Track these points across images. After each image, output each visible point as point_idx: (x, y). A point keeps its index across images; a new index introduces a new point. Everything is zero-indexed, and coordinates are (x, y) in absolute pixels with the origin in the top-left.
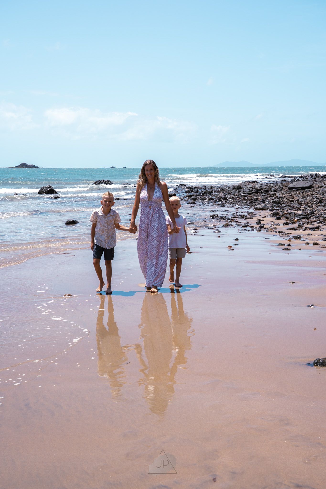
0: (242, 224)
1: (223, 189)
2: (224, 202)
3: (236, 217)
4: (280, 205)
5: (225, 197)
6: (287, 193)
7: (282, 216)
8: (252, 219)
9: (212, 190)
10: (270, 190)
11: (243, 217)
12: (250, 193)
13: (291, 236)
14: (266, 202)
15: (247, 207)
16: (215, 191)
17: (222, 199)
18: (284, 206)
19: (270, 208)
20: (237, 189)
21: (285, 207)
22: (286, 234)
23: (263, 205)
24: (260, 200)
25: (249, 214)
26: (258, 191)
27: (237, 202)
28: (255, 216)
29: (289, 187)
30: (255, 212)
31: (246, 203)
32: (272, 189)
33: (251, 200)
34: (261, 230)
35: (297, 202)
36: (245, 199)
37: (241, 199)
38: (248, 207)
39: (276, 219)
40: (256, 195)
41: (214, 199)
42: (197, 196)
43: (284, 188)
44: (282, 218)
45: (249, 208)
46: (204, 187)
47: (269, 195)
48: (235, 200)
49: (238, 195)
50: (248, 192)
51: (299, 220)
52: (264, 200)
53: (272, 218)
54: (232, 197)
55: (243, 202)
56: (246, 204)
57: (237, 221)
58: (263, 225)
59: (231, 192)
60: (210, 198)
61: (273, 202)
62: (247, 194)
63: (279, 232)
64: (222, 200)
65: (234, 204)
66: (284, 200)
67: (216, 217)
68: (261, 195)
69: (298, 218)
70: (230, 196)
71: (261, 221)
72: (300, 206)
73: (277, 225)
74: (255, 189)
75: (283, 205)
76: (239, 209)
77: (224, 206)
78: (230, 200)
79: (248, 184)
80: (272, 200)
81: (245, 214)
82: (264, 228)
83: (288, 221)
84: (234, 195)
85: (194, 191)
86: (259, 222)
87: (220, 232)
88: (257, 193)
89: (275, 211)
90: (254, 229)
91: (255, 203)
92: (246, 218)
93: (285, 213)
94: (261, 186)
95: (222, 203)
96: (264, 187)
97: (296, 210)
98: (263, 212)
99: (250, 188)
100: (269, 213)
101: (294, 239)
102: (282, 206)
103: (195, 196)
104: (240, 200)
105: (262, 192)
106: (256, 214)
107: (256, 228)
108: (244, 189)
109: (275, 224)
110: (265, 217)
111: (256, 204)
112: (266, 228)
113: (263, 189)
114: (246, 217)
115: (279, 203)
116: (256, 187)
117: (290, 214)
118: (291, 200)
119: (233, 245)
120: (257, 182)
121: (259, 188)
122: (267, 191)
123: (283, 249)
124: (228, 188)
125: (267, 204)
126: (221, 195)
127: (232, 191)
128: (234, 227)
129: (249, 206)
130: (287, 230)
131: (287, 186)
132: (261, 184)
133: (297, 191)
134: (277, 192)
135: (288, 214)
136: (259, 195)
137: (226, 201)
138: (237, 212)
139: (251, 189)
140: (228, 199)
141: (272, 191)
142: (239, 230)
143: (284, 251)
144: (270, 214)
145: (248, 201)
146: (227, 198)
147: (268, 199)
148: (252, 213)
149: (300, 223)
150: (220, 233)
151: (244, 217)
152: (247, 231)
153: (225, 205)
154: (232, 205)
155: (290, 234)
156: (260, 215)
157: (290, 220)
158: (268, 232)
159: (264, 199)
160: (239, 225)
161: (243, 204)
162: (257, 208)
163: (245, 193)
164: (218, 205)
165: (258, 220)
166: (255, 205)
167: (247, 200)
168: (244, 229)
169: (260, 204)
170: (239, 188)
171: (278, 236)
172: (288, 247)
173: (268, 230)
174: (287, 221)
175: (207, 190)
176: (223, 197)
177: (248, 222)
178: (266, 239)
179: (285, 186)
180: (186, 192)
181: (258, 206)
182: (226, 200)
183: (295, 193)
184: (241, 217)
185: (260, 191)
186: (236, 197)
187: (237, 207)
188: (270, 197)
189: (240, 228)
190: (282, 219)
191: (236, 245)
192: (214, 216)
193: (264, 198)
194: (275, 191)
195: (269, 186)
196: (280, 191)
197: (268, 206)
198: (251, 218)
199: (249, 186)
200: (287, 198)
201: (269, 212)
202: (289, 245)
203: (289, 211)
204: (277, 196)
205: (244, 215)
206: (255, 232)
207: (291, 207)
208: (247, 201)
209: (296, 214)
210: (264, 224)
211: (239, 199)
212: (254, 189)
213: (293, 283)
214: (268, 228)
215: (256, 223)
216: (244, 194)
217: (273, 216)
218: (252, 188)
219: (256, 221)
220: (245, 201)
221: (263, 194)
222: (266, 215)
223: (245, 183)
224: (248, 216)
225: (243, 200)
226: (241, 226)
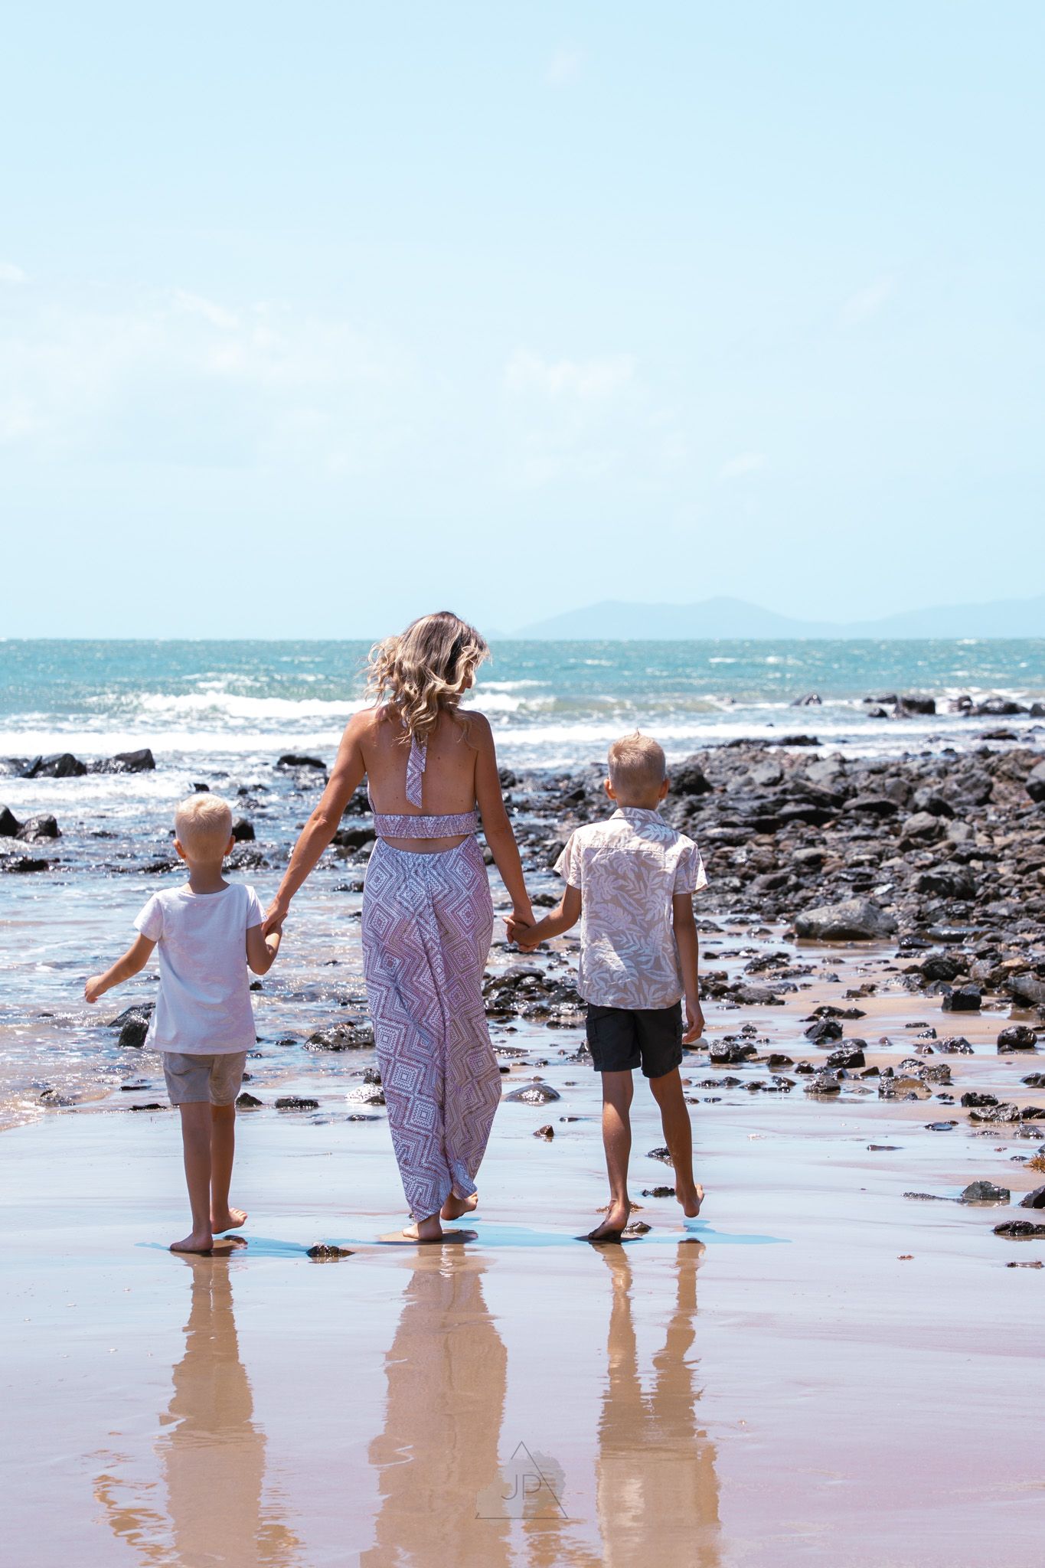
4: (970, 904)
7: (990, 984)
8: (782, 1003)
10: (905, 804)
11: (719, 993)
12: (766, 823)
14: (877, 885)
15: (742, 922)
18: (1005, 912)
19: (905, 928)
21: (1012, 919)
22: (1015, 1119)
23: (853, 906)
24: (837, 874)
25: (758, 967)
26: (821, 809)
28: (797, 983)
30: (805, 953)
31: (736, 890)
32: (920, 797)
33: (775, 867)
36: (731, 865)
38: (754, 917)
39: (946, 1008)
40: (809, 832)
43: (999, 786)
44: (984, 1000)
45: (756, 928)
47: (897, 835)
50: (754, 812)
52: (860, 870)
53: (919, 999)
55: (719, 883)
56: (738, 901)
58: (853, 1050)
61: (925, 885)
62: (746, 824)
63: (970, 1100)
66: (1005, 869)
68: (845, 834)
71: (842, 1022)
73: (953, 1047)
74: (803, 792)
75: (993, 907)
79: (753, 758)
80: (919, 868)
81: (735, 969)
82: (862, 1070)
83: (1029, 1025)
86: (825, 1028)
87: (551, 1096)
88: (815, 819)
89: (936, 950)
90: (790, 1074)
91: (802, 893)
92: (740, 1000)
93: (1006, 964)
94: (842, 774)
96: (860, 782)
98: (854, 956)
99: (765, 785)
100: (894, 963)
102: (984, 914)
105: (847, 811)
106: (808, 971)
107: (807, 1069)
108: (724, 791)
109: (941, 1045)
110: (872, 988)
111: (806, 900)
112: (874, 1072)
113: (855, 796)
114: (736, 988)
115: (965, 892)
119: (645, 1193)
121: (826, 787)
122: (882, 811)
125: (881, 901)
129: (757, 909)
130: (1023, 1089)
132: (843, 761)
134: (949, 814)
135: (1029, 975)
136: (830, 836)
139: (771, 794)
141: (915, 810)
144: (906, 972)
145: (752, 878)
147: (891, 862)
148: (777, 959)
151: (725, 989)
152: (747, 1093)
156: (835, 979)
158: (889, 1097)
159: (860, 864)
161: (715, 900)
162: (811, 925)
163: (735, 819)
165: (820, 1011)
166: (798, 907)
167: (744, 870)
169: (837, 900)
170: (691, 783)
173: (895, 1085)
174: (1022, 1023)
177: (749, 1030)
178: (874, 1148)
181: (822, 916)
185: (835, 810)
188: (906, 847)
190: (986, 1007)
192: (517, 981)
193: (863, 857)
194: (938, 807)
195: (897, 775)
196: (973, 809)
197: (887, 910)
198: (770, 1000)
199: (761, 774)
200: (1018, 862)
201: (898, 956)
204: (952, 847)
205: (725, 977)
208: (746, 877)
210: (862, 1044)
212: (792, 793)
214: (890, 1072)
215: (808, 1032)
216: (723, 825)
217: (923, 987)
218: (778, 788)
219: (811, 1019)
220: (733, 875)
221: (857, 831)
222: (879, 977)
223: (735, 750)
224: (755, 984)
225: (719, 870)
226: (702, 1056)
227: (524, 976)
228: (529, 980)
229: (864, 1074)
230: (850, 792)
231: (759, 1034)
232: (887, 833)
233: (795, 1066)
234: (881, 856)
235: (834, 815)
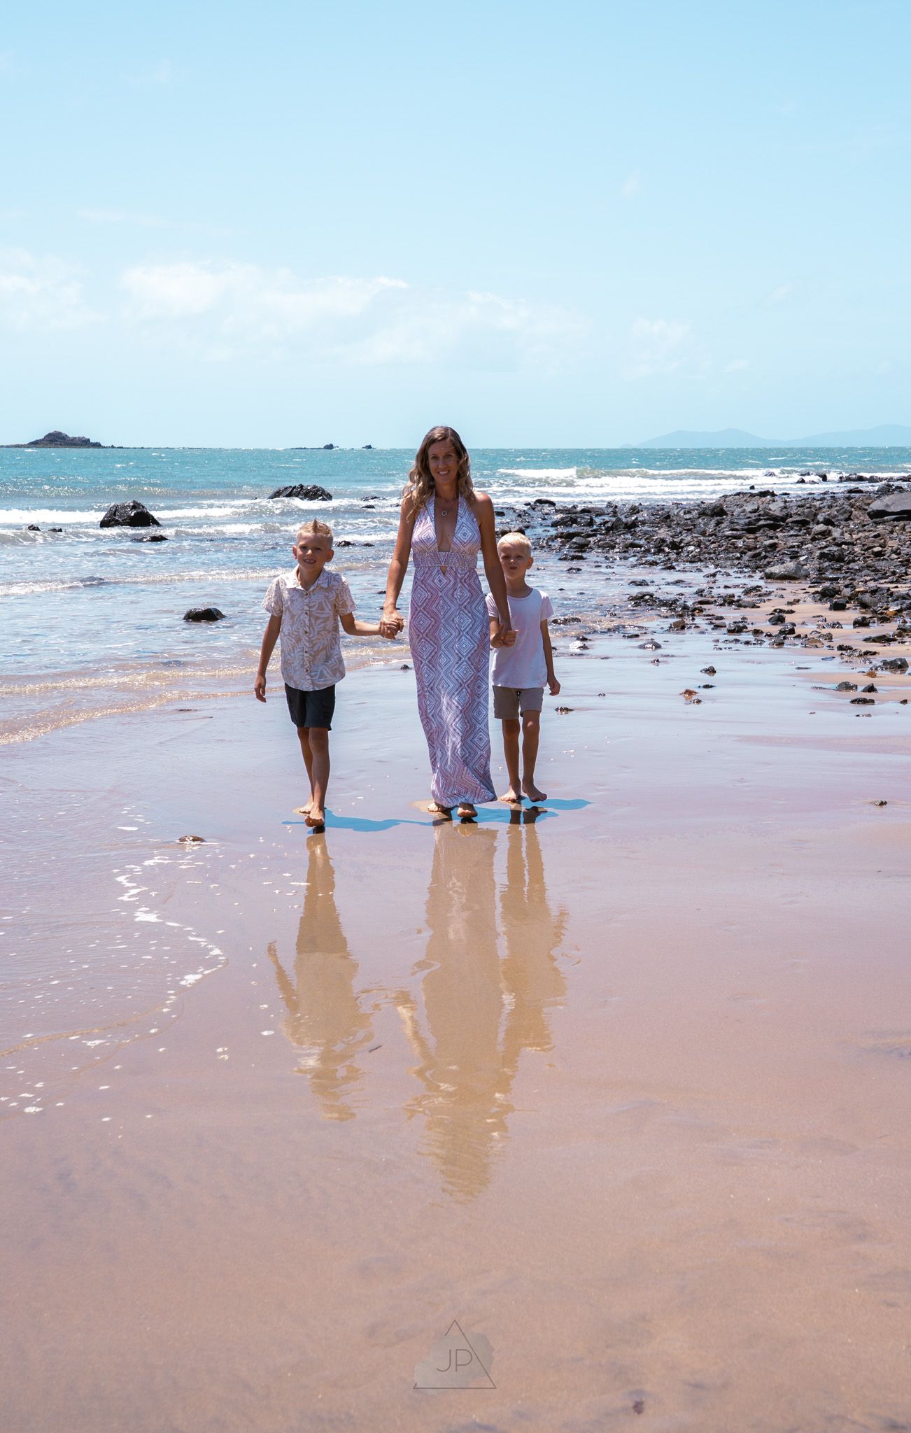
0: (727, 622)
1: (668, 517)
2: (673, 556)
3: (708, 603)
4: (842, 564)
5: (675, 540)
6: (865, 528)
7: (850, 599)
8: (759, 607)
9: (636, 519)
10: (813, 520)
11: (731, 603)
12: (751, 529)
13: (877, 661)
14: (800, 556)
15: (741, 572)
16: (643, 523)
17: (667, 546)
18: (857, 567)
19: (813, 575)
20: (712, 516)
21: (860, 570)
22: (860, 656)
23: (791, 565)
24: (783, 551)
25: (747, 592)
26: (776, 523)
27: (712, 556)
28: (766, 598)
29: (869, 510)
30: (769, 585)
31: (738, 558)
32: (820, 518)
33: (756, 548)
34: (786, 641)
35: (894, 556)
36: (736, 548)
37: (724, 547)
38: (746, 570)
39: (830, 609)
40: (771, 533)
41: (640, 546)
42: (589, 536)
43: (855, 513)
44: (848, 605)
45: (747, 575)
46: (611, 509)
47: (809, 534)
48: (704, 550)
49: (716, 535)
50: (746, 524)
51: (900, 611)
52: (793, 549)
53: (819, 605)
54: (696, 540)
55: (731, 555)
56: (739, 563)
57: (710, 613)
58: (790, 627)
59: (694, 525)
60: (628, 542)
61: (822, 556)
62: (743, 530)
63: (841, 648)
64: (667, 550)
65: (701, 561)
66: (857, 549)
67: (646, 601)
68: (786, 534)
69: (897, 605)
70: (689, 538)
71: (785, 615)
72: (903, 569)
73: (833, 626)
74: (768, 516)
75: (851, 566)
76: (718, 577)
77: (672, 568)
78: (691, 548)
79: (746, 500)
80: (820, 549)
81: (737, 592)
82: (794, 635)
83: (868, 616)
84: (703, 533)
85: (579, 520)
86: (778, 618)
87: (658, 647)
88: (773, 527)
89: (827, 584)
90: (762, 637)
91: (768, 560)
92: (740, 606)
93: (857, 590)
94: (785, 507)
95: (667, 558)
96: (794, 511)
97: (892, 582)
98: (790, 587)
99: (750, 512)
100: (808, 590)
101: (886, 669)
102: (848, 569)
103: (583, 537)
104: (722, 549)
105: (787, 524)
106: (770, 593)
107: (770, 636)
108: (733, 515)
109: (828, 625)
110: (798, 601)
111: (769, 563)
112: (799, 636)
113: (791, 517)
114: (738, 601)
115: (840, 559)
116: (770, 510)
117: (874, 592)
118: (877, 549)
119: (699, 687)
120: (773, 495)
121: (778, 513)
122: (803, 523)
123: (853, 702)
124: (685, 513)
125: (802, 563)
126: (663, 533)
127: (696, 522)
128: (703, 633)
129: (747, 567)
130: (864, 643)
131: (866, 507)
132: (786, 502)
133: (896, 523)
134: (833, 525)
135: (868, 595)
136: (780, 535)
137: (678, 554)
138: (711, 585)
139: (753, 516)
140: (683, 547)
141: (818, 523)
142: (717, 641)
143: (855, 706)
144: (813, 594)
145: (745, 553)
146: (682, 544)
147: (807, 546)
148: (757, 588)
149: (905, 622)
150: (659, 651)
151: (734, 601)
152: (743, 645)
153: (674, 564)
154: (694, 565)
155: (875, 653)
156: (782, 597)
157: (875, 612)
158: (806, 647)
159: (793, 547)
160: (717, 627)
161: (729, 563)
162: (772, 573)
163: (737, 527)
164: (654, 563)
165: (775, 611)
166: (766, 566)
167: (742, 549)
168: (732, 637)
169: (783, 563)
170: (717, 512)
171: (838, 659)
172: (868, 696)
173: (808, 642)
174: (864, 615)
175: (619, 520)
176: (669, 540)
177: (744, 619)
178: (799, 668)
179: (860, 508)
180: (555, 525)
181: (776, 569)
182: (677, 549)
183: (890, 528)
184: (725, 601)
185: (782, 523)
186: (710, 541)
187: (712, 569)
188: (813, 539)
189: (721, 635)
190: (849, 608)
191: (707, 687)
192: (642, 597)
193: (795, 544)
194: (828, 522)
195: (810, 508)
196: (843, 523)
197: (805, 567)
198: (754, 606)
199: (749, 508)
200: (864, 545)
201: (810, 587)
202: (871, 689)
203: (872, 584)
204: (834, 539)
205: (733, 596)
206: (766, 649)
207: (876, 571)
208: (743, 553)
209: (891, 594)
210: (794, 625)
211: (719, 546)
212: (763, 516)
213: (882, 804)
214: (806, 636)
215: (769, 621)
216: (732, 530)
217: (820, 600)
218: (757, 514)
219: (771, 614)
220: (737, 552)
221: (792, 532)
222: (801, 596)
223: (737, 497)
224: (747, 599)
225: (731, 550)
226: (724, 630)
227: (645, 595)
228: (647, 597)
229: (794, 638)
230: (789, 516)
231: (749, 621)
232: (805, 533)
233: (764, 634)
234: (802, 543)
235: (781, 526)
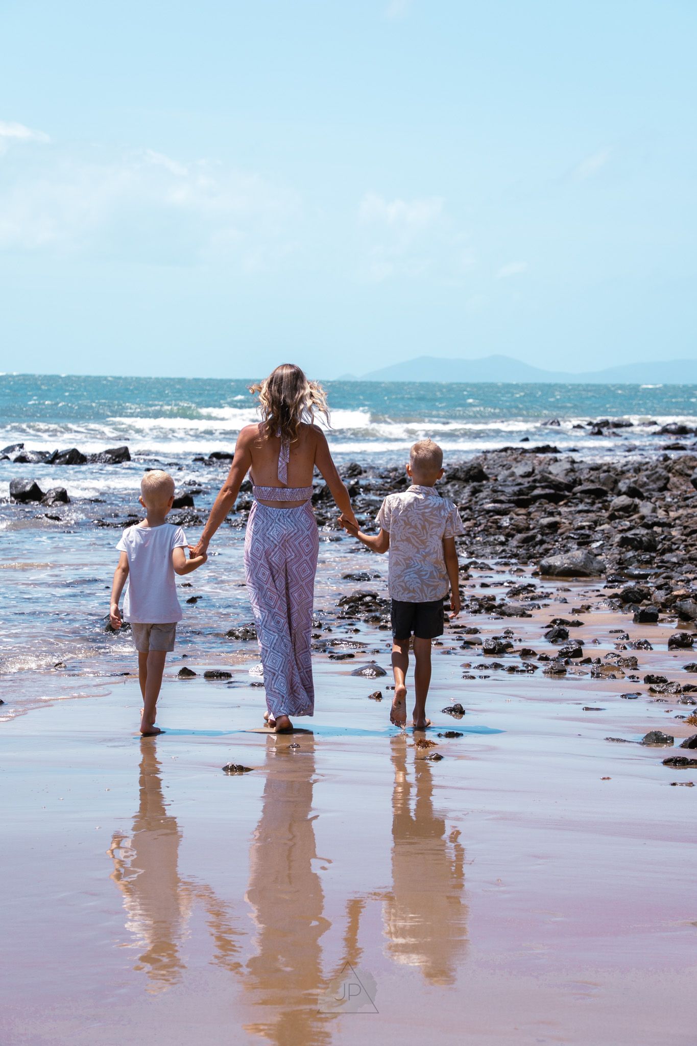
0: (483, 637)
4: (653, 554)
7: (664, 606)
8: (530, 616)
9: (357, 483)
10: (612, 490)
11: (490, 609)
12: (522, 500)
14: (593, 541)
15: (506, 564)
18: (675, 560)
19: (611, 569)
20: (466, 481)
21: (679, 564)
22: (678, 692)
23: (578, 554)
24: (567, 534)
25: (515, 593)
26: (558, 493)
27: (464, 539)
28: (540, 603)
31: (502, 544)
32: (622, 486)
33: (528, 529)
34: (569, 668)
36: (500, 527)
37: (483, 526)
39: (636, 620)
40: (550, 507)
44: (660, 616)
45: (515, 568)
47: (607, 510)
49: (471, 509)
50: (515, 494)
52: (582, 532)
53: (618, 615)
55: (491, 539)
56: (503, 551)
57: (460, 623)
58: (575, 647)
61: (624, 542)
62: (510, 502)
63: (650, 680)
66: (675, 533)
67: (366, 604)
68: (573, 509)
71: (568, 628)
73: (639, 646)
74: (547, 481)
75: (667, 557)
79: (515, 459)
80: (621, 531)
81: (500, 594)
82: (581, 659)
83: (689, 632)
86: (557, 632)
87: (382, 673)
88: (554, 499)
89: (630, 584)
90: (534, 661)
91: (545, 546)
92: (503, 614)
93: (675, 593)
94: (572, 470)
96: (584, 475)
98: (577, 587)
99: (522, 476)
100: (603, 592)
102: (662, 561)
104: (479, 529)
105: (575, 494)
106: (547, 596)
107: (545, 659)
108: (496, 480)
109: (632, 644)
110: (588, 608)
111: (547, 551)
112: (588, 661)
113: (581, 484)
114: (501, 606)
115: (650, 547)
116: (551, 473)
119: (440, 733)
120: (554, 451)
121: (561, 478)
122: (599, 494)
123: (668, 763)
125: (595, 552)
129: (515, 556)
130: (685, 672)
132: (573, 462)
134: (641, 497)
135: (690, 601)
136: (563, 510)
139: (526, 482)
141: (620, 494)
142: (469, 665)
143: (669, 769)
144: (610, 597)
145: (513, 536)
147: (602, 527)
148: (528, 588)
150: (382, 680)
151: (494, 607)
152: (507, 673)
156: (565, 601)
158: (598, 677)
159: (582, 528)
160: (469, 645)
161: (488, 550)
162: (550, 566)
163: (502, 498)
165: (554, 622)
166: (542, 555)
167: (508, 530)
168: (491, 660)
169: (567, 551)
170: (474, 474)
171: (646, 698)
172: (690, 754)
173: (601, 669)
174: (684, 631)
177: (509, 633)
178: (587, 709)
181: (557, 561)
184: (481, 606)
185: (567, 493)
188: (613, 517)
189: (474, 656)
190: (661, 621)
191: (451, 734)
192: (361, 599)
193: (584, 524)
194: (634, 492)
195: (608, 471)
196: (656, 494)
197: (599, 558)
198: (523, 614)
199: (520, 470)
201: (605, 587)
202: (694, 744)
204: (642, 518)
205: (494, 599)
206: (540, 679)
208: (509, 536)
210: (581, 643)
211: (476, 525)
212: (540, 482)
214: (599, 661)
215: (546, 635)
216: (495, 501)
217: (621, 607)
218: (531, 479)
219: (548, 627)
220: (500, 534)
221: (581, 507)
222: (593, 600)
223: (503, 454)
224: (512, 603)
225: (492, 530)
226: (478, 649)
227: (365, 596)
228: (368, 599)
229: (581, 662)
230: (577, 482)
231: (515, 636)
232: (601, 509)
233: (538, 656)
235: (566, 496)
